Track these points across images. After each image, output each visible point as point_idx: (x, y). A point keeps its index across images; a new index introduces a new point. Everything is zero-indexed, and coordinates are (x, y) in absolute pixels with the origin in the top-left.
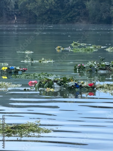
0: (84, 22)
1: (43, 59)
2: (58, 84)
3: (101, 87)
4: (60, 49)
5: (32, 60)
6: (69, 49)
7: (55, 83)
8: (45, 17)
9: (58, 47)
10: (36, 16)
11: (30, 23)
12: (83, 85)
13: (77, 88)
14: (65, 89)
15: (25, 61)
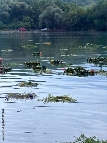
0: (93, 30)
1: (72, 54)
2: (76, 71)
3: (97, 72)
4: (81, 47)
5: (66, 55)
6: (85, 47)
7: (75, 71)
8: (74, 28)
9: (80, 46)
10: (70, 28)
11: (67, 31)
12: (88, 72)
13: (86, 73)
14: (79, 73)
15: (63, 56)
